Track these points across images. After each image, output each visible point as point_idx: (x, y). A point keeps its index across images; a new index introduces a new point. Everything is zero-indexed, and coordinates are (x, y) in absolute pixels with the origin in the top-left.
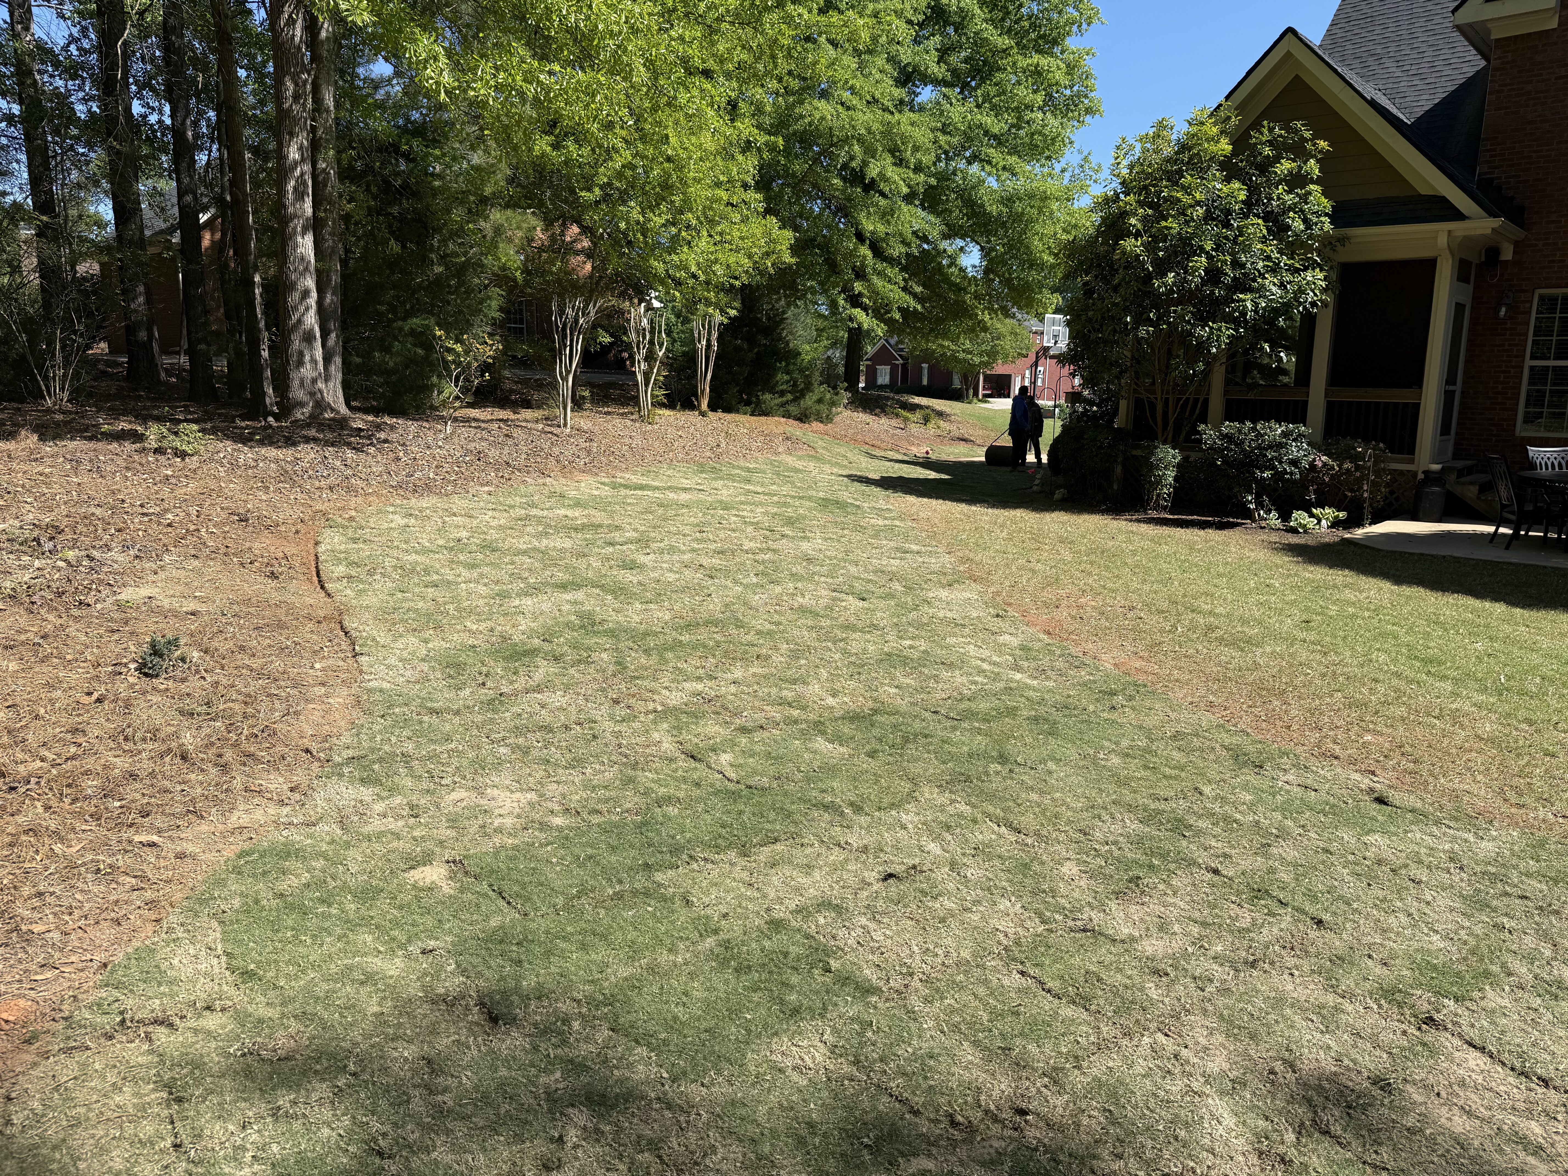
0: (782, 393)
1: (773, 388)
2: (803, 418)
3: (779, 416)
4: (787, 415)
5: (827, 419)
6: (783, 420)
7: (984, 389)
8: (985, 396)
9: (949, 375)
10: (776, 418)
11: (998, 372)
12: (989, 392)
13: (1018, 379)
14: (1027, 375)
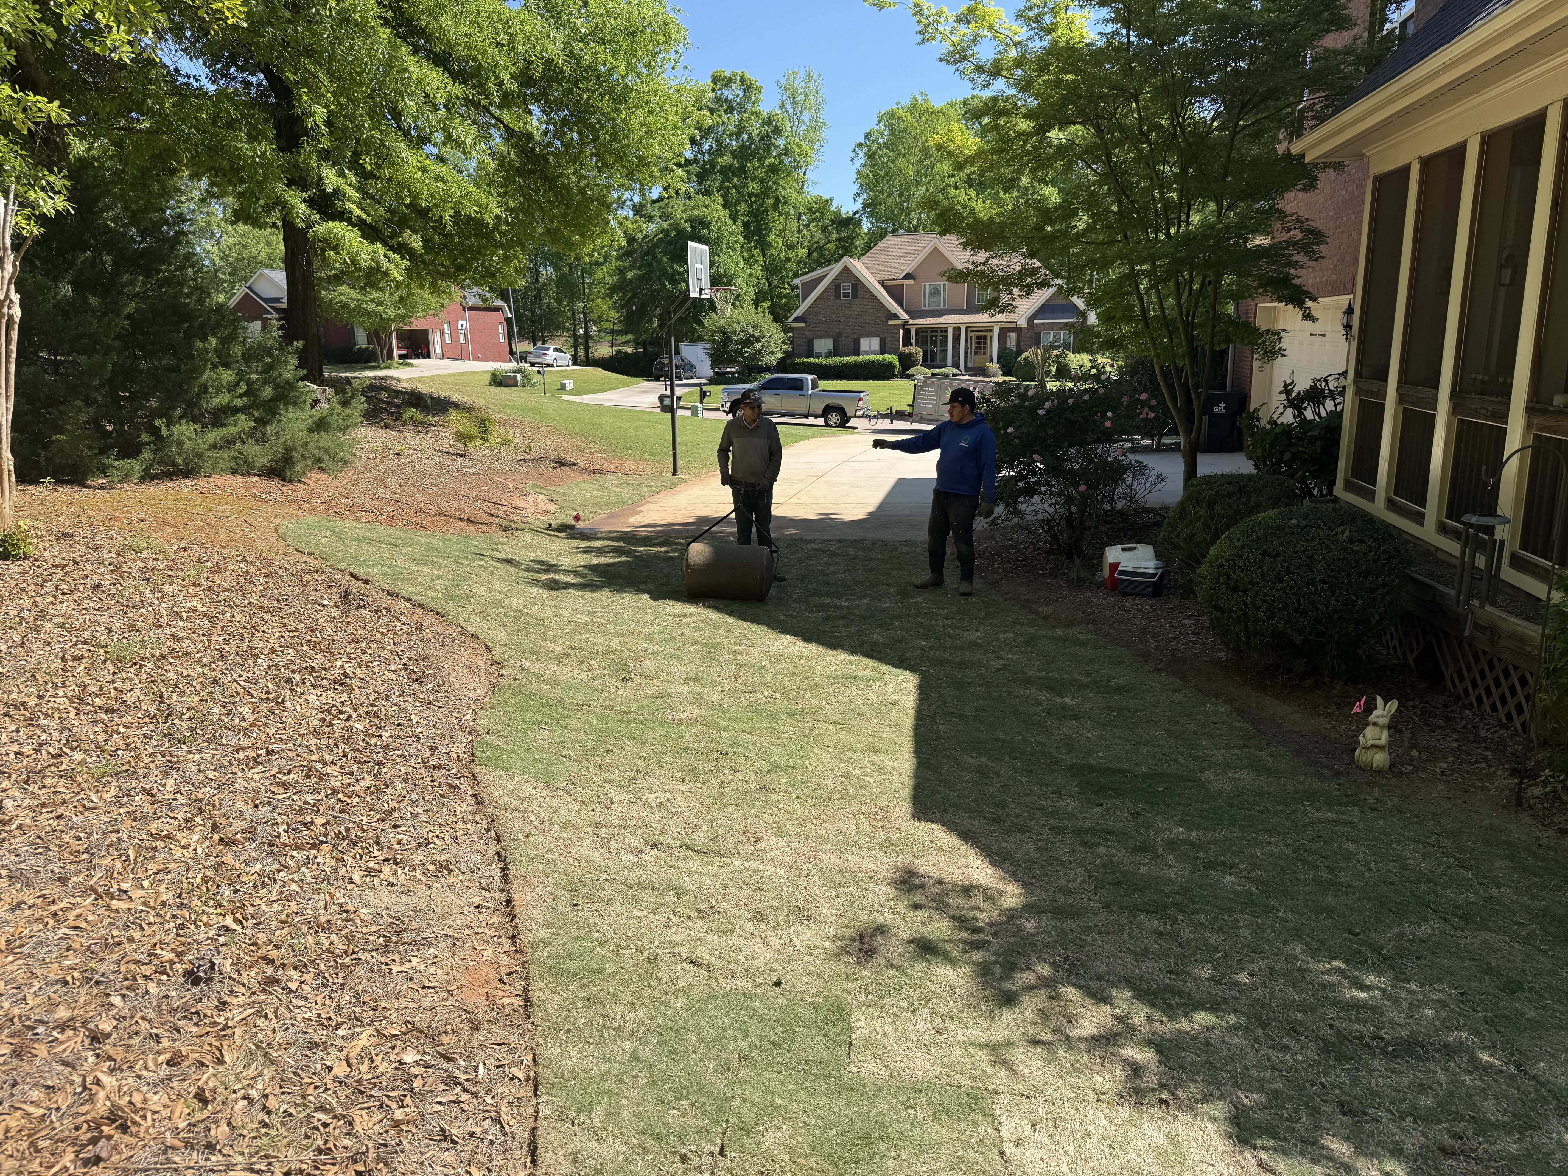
5: (334, 461)
8: (401, 357)
9: (350, 331)
11: (414, 327)
12: (404, 352)
13: (437, 336)
14: (447, 331)
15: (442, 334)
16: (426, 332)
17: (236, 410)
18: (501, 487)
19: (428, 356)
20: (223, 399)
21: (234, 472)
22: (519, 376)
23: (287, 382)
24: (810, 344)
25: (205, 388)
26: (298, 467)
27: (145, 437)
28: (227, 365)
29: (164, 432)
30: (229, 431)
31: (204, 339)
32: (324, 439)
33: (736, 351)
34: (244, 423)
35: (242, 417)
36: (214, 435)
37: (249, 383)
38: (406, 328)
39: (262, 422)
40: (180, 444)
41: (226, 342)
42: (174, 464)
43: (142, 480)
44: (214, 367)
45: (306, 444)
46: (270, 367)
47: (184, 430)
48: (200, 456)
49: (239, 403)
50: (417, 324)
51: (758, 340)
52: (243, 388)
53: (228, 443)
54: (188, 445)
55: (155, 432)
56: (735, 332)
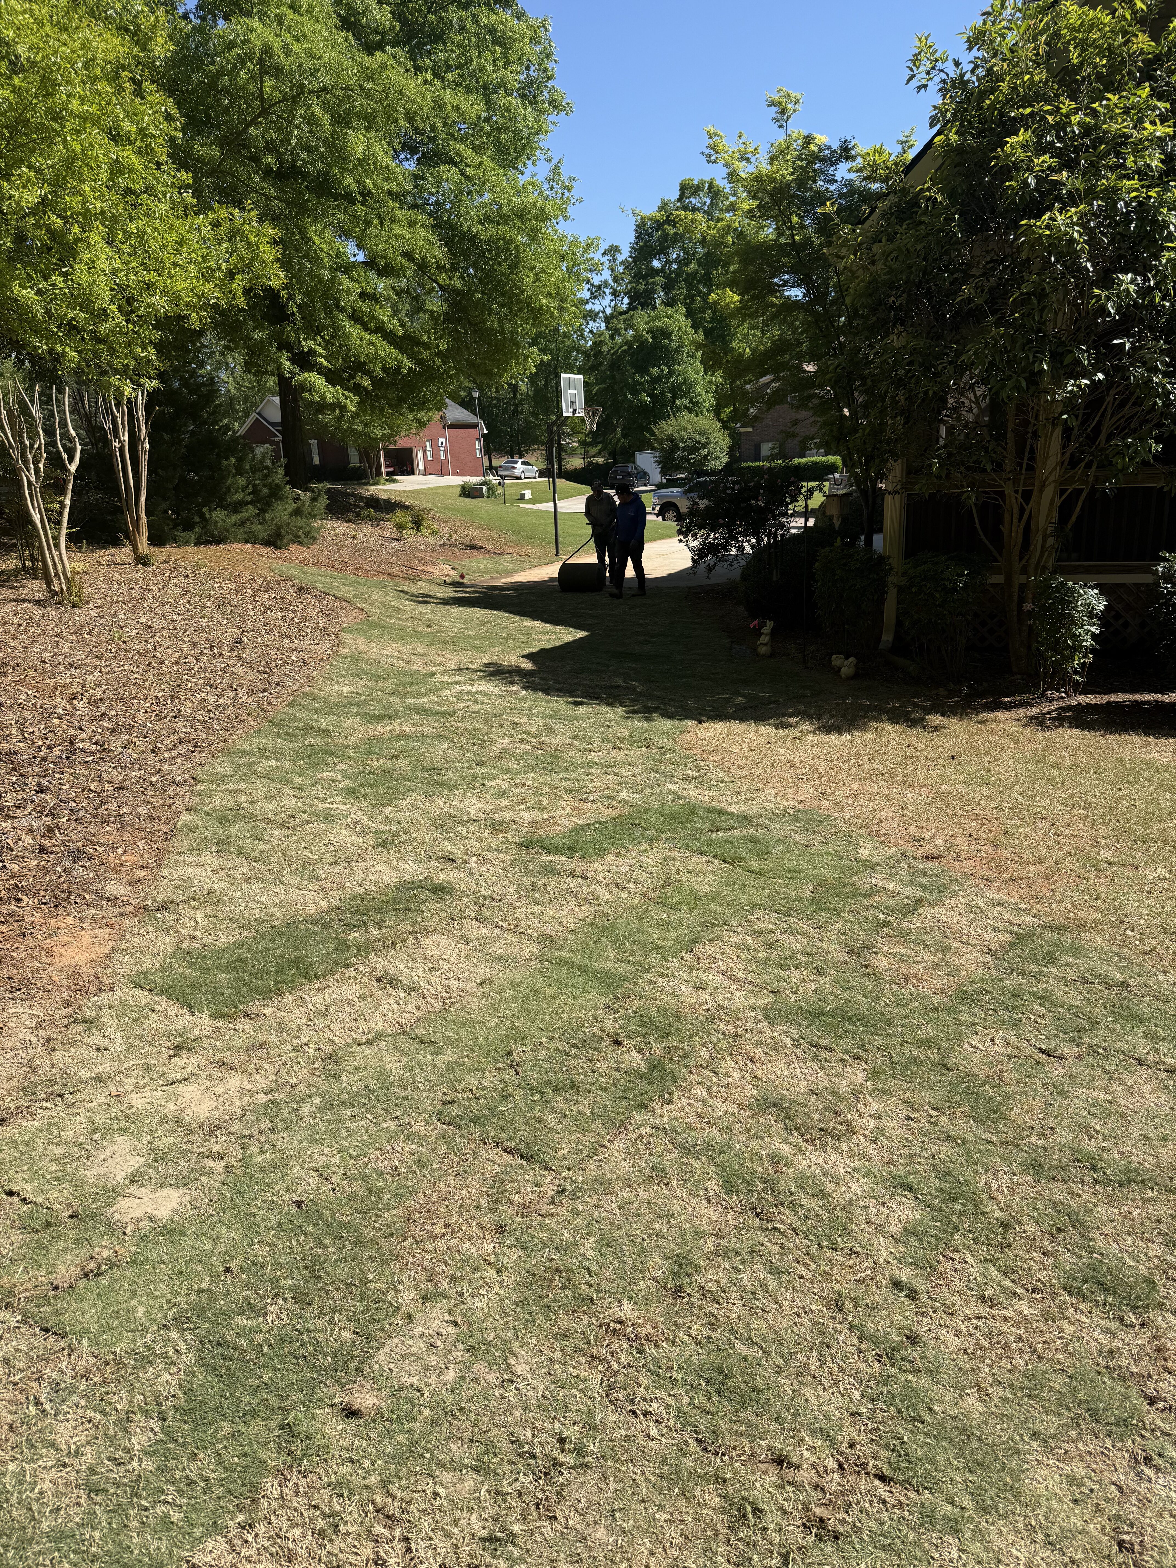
0: (236, 508)
1: (222, 499)
2: (274, 541)
3: (239, 541)
4: (250, 539)
5: (307, 538)
6: (248, 547)
7: (387, 466)
8: (388, 474)
9: (344, 451)
10: (236, 545)
11: (398, 446)
12: (391, 469)
13: (420, 454)
14: (429, 448)
15: (425, 451)
16: (410, 450)
17: (248, 503)
18: (421, 560)
19: (412, 473)
20: (239, 496)
21: (247, 542)
22: (484, 488)
23: (277, 485)
24: (757, 448)
25: (229, 489)
26: (285, 540)
27: (197, 519)
28: (241, 475)
29: (207, 515)
30: (244, 515)
31: (227, 459)
32: (300, 522)
33: (682, 458)
34: (252, 510)
35: (250, 507)
36: (235, 518)
37: (255, 486)
38: (392, 446)
39: (263, 511)
40: (216, 523)
41: (240, 460)
42: (213, 536)
43: (196, 545)
44: (234, 476)
45: (289, 524)
46: (266, 476)
47: (218, 514)
48: (227, 530)
49: (248, 498)
50: (402, 443)
51: (704, 446)
52: (251, 489)
53: (242, 523)
54: (221, 523)
55: (202, 515)
56: (682, 440)
